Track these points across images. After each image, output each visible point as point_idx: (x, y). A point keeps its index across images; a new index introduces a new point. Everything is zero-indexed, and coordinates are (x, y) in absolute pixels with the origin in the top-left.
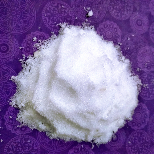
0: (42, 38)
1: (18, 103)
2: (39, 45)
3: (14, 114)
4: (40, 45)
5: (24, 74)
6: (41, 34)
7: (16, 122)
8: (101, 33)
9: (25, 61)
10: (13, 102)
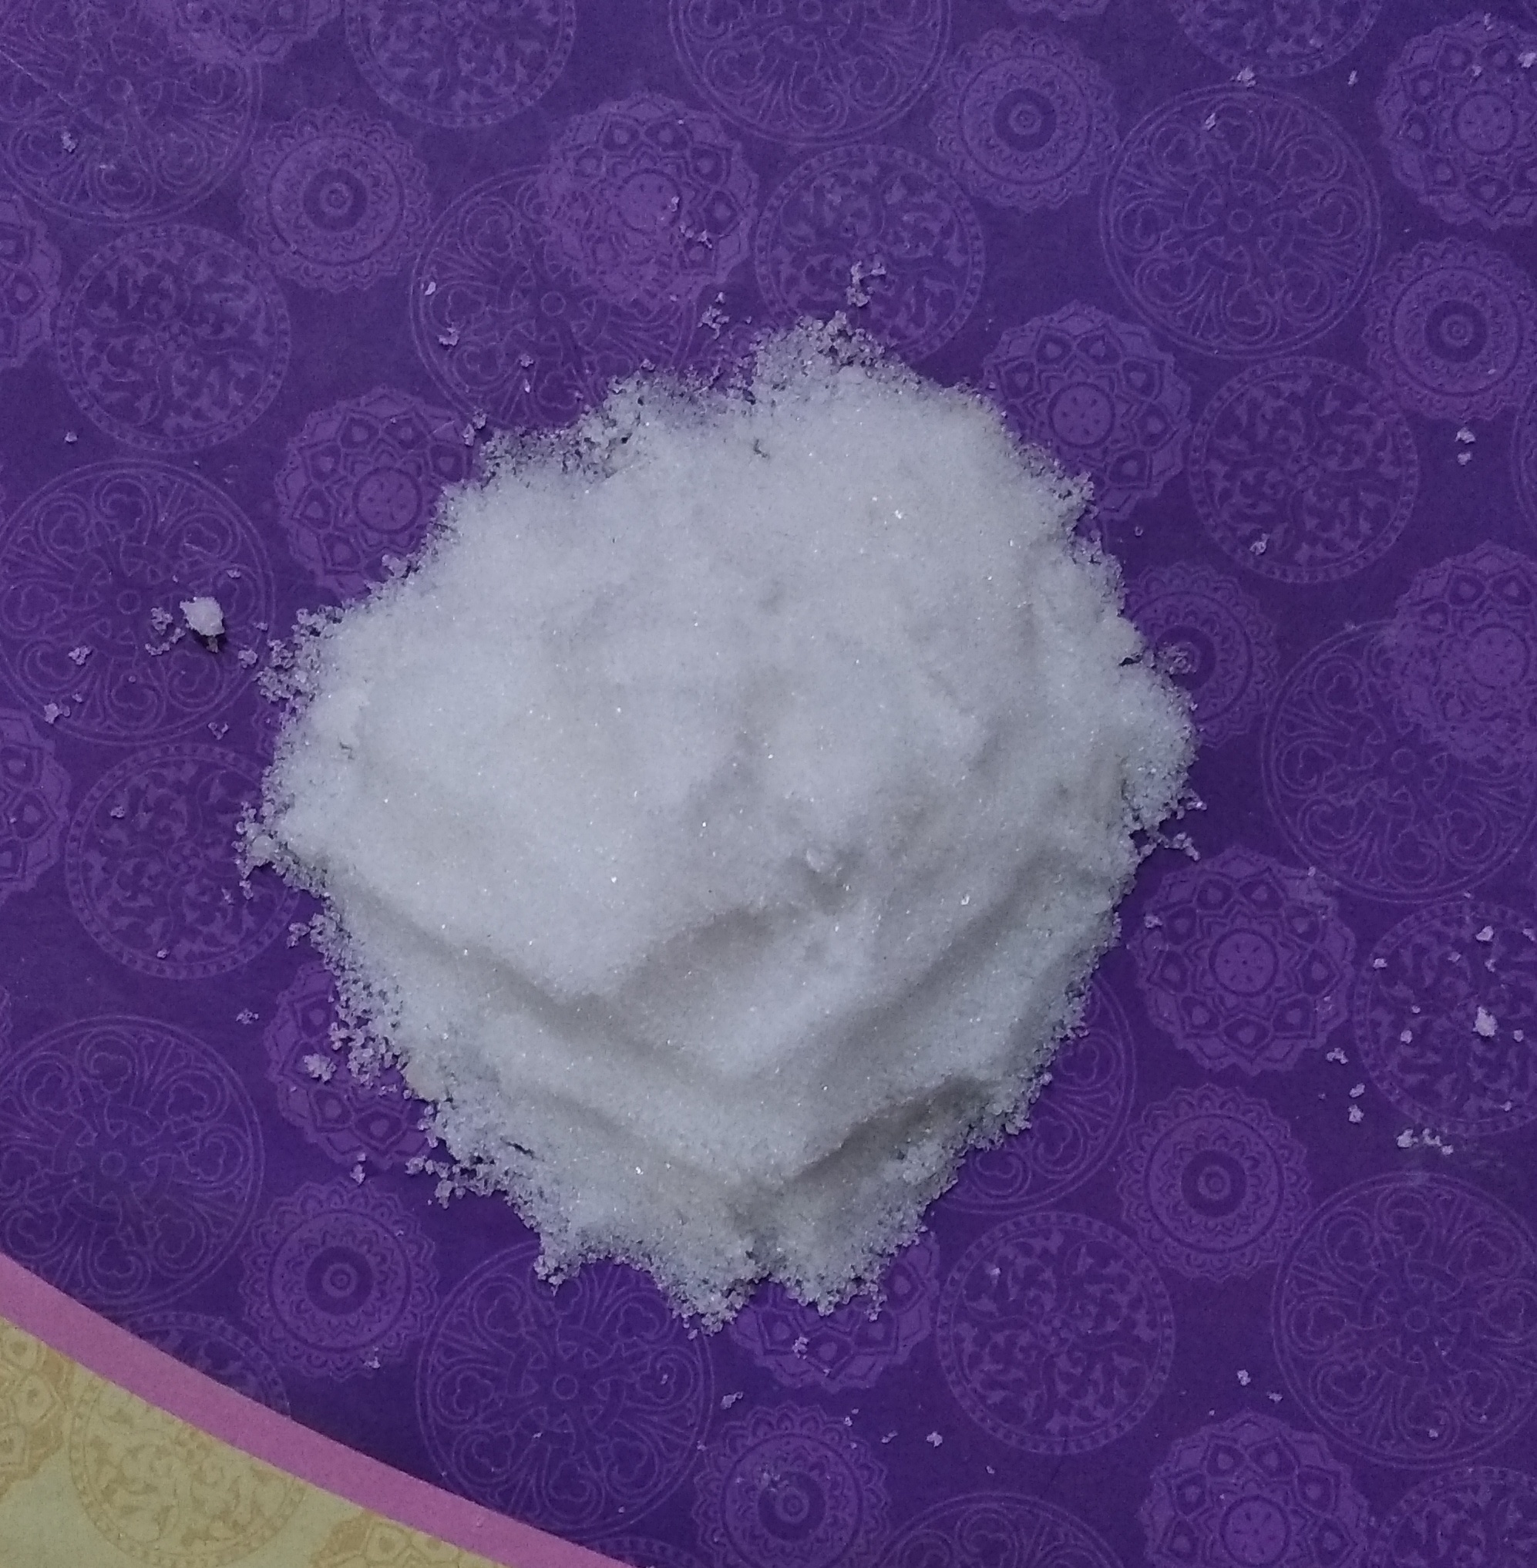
0: (317, 1017)
1: (721, 1274)
2: (364, 1046)
3: (785, 1320)
4: (370, 1039)
5: (541, 1194)
6: (288, 1015)
7: (842, 1316)
8: (364, 562)
9: (456, 1169)
10: (710, 1304)
